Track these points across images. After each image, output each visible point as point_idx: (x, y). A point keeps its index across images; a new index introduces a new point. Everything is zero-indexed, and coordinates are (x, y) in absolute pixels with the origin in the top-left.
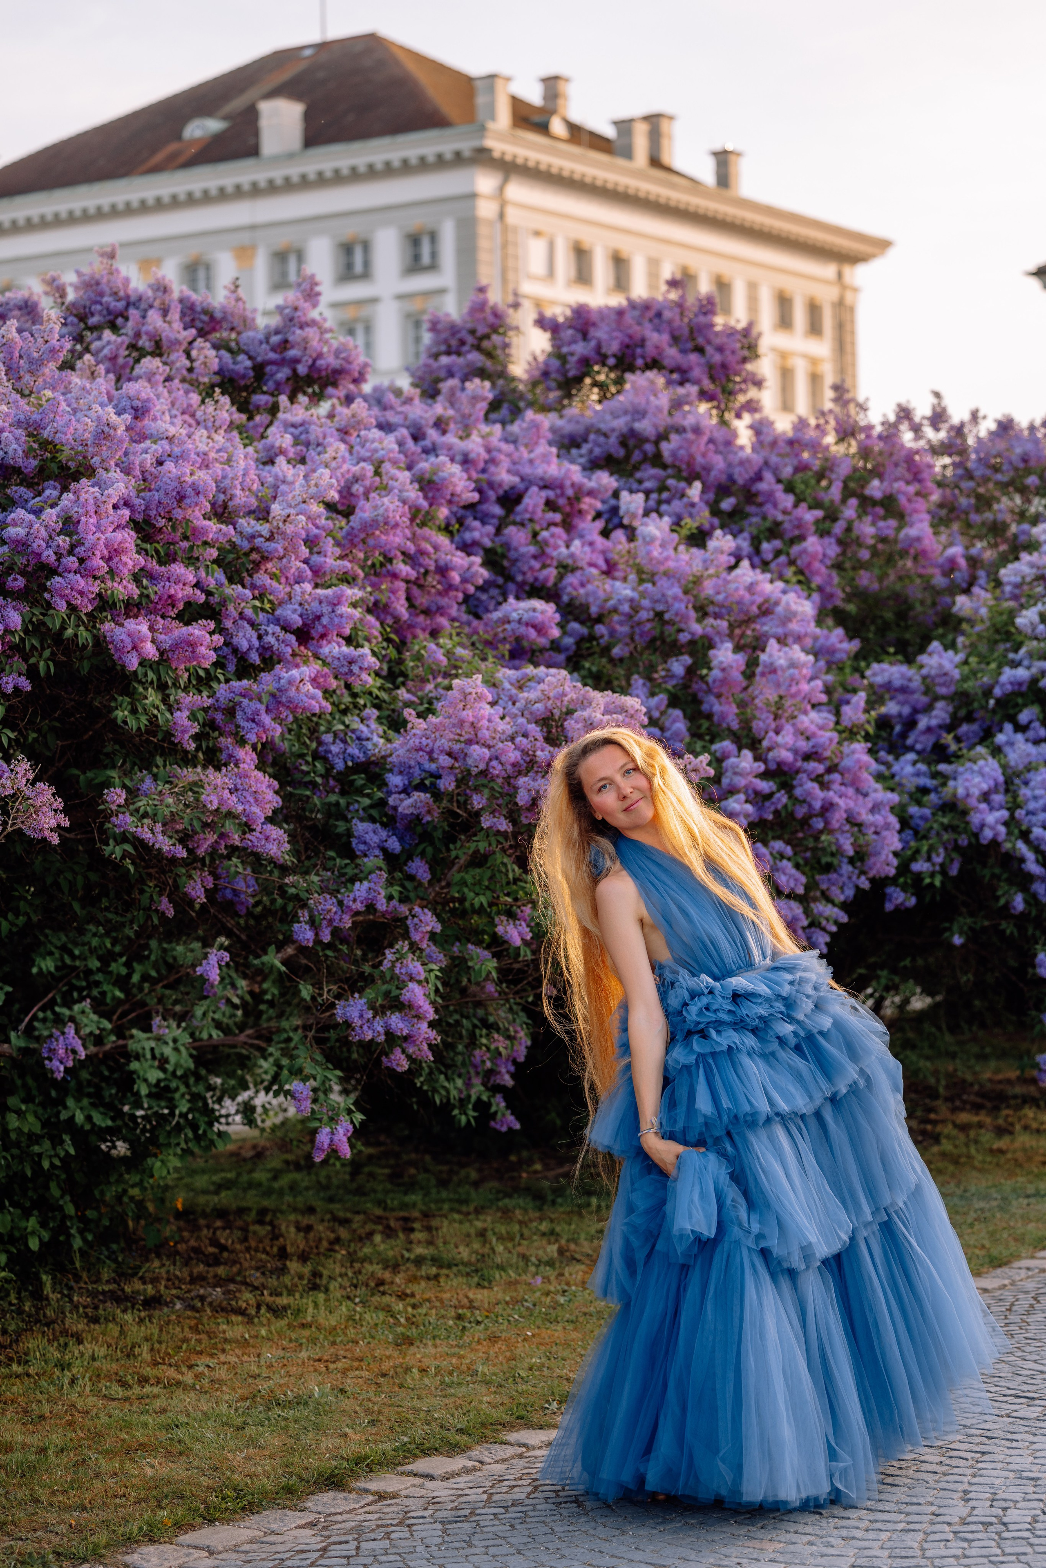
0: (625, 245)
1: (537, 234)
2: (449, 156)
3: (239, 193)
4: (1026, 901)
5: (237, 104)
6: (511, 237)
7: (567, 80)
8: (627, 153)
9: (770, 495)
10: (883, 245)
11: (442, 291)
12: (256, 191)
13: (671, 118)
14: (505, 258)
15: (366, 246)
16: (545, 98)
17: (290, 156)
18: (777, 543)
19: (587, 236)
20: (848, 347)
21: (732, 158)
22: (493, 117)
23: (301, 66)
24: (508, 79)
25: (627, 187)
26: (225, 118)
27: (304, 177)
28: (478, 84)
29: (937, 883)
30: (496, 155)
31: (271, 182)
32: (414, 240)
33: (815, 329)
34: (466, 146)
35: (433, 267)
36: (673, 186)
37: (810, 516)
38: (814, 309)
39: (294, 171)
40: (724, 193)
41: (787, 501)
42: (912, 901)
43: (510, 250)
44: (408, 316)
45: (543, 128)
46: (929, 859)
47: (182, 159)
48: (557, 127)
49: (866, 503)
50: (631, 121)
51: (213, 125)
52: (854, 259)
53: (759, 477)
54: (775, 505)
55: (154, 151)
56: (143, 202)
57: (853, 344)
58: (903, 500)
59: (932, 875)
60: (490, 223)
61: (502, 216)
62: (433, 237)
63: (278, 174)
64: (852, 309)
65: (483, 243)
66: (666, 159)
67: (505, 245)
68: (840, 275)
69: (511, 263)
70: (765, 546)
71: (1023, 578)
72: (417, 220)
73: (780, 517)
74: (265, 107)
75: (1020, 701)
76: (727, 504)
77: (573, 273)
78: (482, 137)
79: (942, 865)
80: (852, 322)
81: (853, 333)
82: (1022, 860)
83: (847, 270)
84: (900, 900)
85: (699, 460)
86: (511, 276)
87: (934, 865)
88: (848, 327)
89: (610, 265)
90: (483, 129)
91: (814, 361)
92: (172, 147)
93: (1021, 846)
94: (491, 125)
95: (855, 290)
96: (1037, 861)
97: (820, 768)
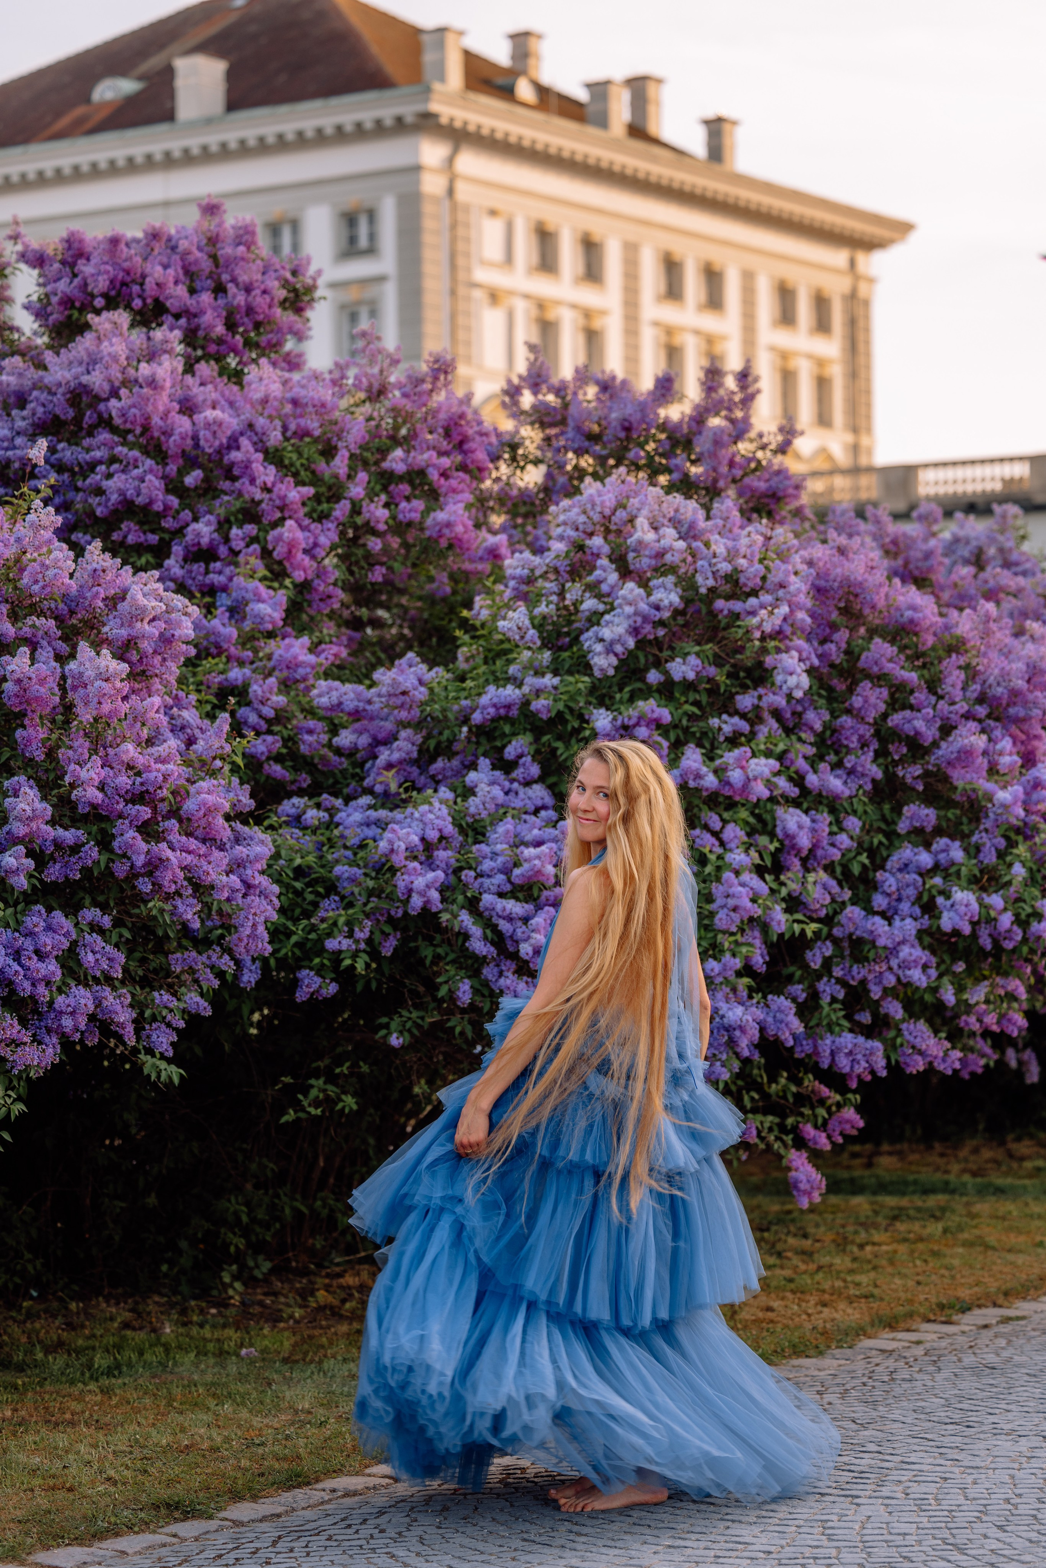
0: (597, 227)
1: (493, 213)
2: (388, 122)
3: (150, 164)
4: (476, 991)
5: (154, 62)
6: (460, 216)
7: (539, 37)
8: (602, 121)
9: (247, 465)
10: (904, 228)
11: (381, 279)
12: (169, 162)
13: (659, 81)
14: (453, 240)
15: (295, 225)
16: (514, 57)
17: (208, 122)
18: (251, 529)
19: (552, 217)
20: (861, 347)
21: (726, 127)
22: (442, 77)
23: (232, 18)
24: (461, 33)
25: (599, 160)
26: (140, 78)
27: (224, 146)
28: (425, 38)
29: (360, 966)
30: (444, 120)
31: (186, 151)
32: (350, 220)
33: (822, 326)
34: (409, 111)
35: (371, 251)
36: (654, 159)
37: (294, 494)
38: (821, 303)
39: (213, 140)
40: (716, 167)
41: (267, 474)
42: (332, 989)
43: (461, 231)
44: (343, 307)
45: (507, 92)
46: (350, 935)
47: (89, 125)
48: (524, 90)
49: (386, 479)
50: (607, 83)
51: (127, 86)
52: (870, 245)
53: (233, 443)
54: (253, 481)
55: (58, 114)
56: (41, 174)
57: (868, 343)
58: (433, 475)
59: (355, 956)
60: (436, 200)
61: (451, 191)
62: (372, 215)
63: (194, 143)
64: (866, 303)
65: (428, 224)
66: (653, 129)
67: (453, 226)
68: (852, 263)
69: (460, 246)
70: (235, 531)
71: (532, 571)
72: (352, 197)
73: (258, 496)
74: (184, 66)
75: (507, 729)
76: (192, 478)
77: (535, 259)
78: (427, 100)
79: (369, 941)
80: (867, 317)
81: (867, 330)
82: (466, 936)
83: (861, 258)
84: (314, 987)
85: (156, 420)
86: (461, 261)
87: (357, 941)
88: (861, 324)
89: (580, 250)
90: (428, 90)
91: (821, 362)
92: (79, 111)
93: (465, 918)
94: (437, 86)
95: (871, 281)
96: (485, 938)
97: (145, 813)
